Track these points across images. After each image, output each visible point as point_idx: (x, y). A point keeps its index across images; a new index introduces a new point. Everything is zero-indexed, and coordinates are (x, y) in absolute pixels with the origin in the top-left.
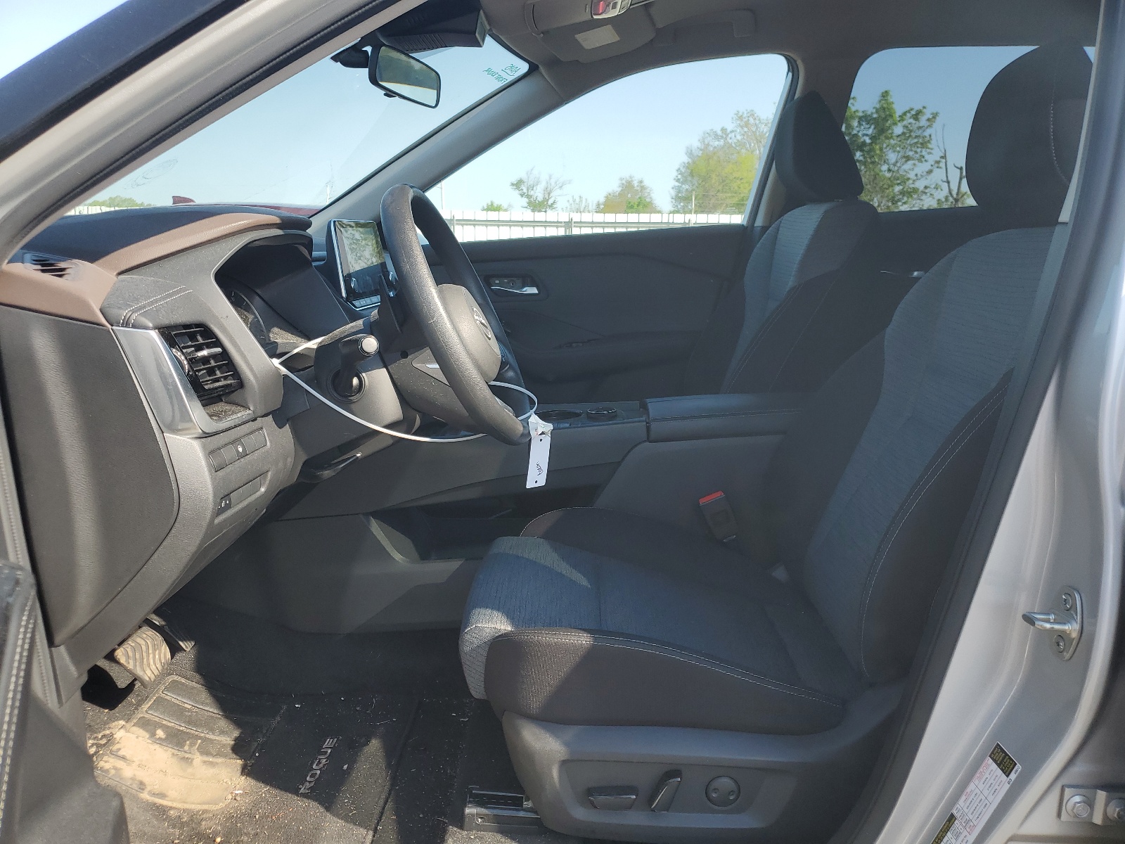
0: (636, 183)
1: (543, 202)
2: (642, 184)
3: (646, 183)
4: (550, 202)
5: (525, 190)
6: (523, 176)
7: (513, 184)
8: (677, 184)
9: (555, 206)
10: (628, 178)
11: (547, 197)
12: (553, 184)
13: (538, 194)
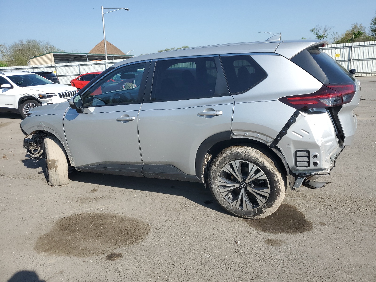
0: (358, 26)
1: (322, 36)
2: (361, 26)
3: (363, 25)
4: (325, 36)
5: (315, 32)
6: (315, 27)
7: (311, 30)
8: (371, 25)
9: (327, 37)
10: (355, 24)
11: (324, 33)
12: (327, 28)
13: (321, 33)
